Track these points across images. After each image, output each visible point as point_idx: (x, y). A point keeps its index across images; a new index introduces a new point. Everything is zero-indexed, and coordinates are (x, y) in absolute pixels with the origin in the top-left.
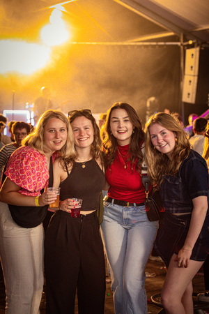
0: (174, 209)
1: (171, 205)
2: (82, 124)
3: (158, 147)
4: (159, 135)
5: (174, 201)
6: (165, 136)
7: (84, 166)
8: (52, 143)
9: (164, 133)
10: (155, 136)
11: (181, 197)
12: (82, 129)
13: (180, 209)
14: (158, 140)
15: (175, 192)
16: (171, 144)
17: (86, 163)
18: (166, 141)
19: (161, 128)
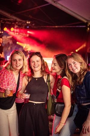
0: (83, 102)
1: (81, 100)
2: (36, 59)
3: (72, 70)
4: (72, 64)
5: (82, 98)
6: (75, 65)
7: (37, 79)
8: (15, 66)
9: (74, 63)
10: (70, 64)
11: (85, 95)
12: (36, 62)
13: (85, 101)
14: (72, 66)
15: (82, 93)
16: (78, 68)
17: (38, 78)
18: (75, 67)
19: (73, 60)
